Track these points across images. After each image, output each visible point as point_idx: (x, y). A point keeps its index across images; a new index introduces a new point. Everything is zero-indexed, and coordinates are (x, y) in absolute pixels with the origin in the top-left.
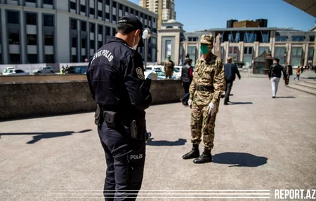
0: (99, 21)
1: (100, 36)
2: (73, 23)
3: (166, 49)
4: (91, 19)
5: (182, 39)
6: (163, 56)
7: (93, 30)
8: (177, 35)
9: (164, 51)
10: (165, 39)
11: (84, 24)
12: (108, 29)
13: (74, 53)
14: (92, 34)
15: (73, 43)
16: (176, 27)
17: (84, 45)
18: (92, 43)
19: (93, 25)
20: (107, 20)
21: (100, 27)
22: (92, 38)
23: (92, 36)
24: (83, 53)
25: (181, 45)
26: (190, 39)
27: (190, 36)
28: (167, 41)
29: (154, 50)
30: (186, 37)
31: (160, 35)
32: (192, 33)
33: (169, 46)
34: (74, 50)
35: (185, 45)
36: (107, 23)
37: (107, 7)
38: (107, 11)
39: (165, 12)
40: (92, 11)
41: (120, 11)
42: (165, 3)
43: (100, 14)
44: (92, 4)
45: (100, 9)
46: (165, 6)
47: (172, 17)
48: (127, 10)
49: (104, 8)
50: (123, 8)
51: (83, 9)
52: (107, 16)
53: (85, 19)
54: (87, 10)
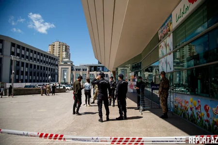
0: (26, 61)
1: (27, 69)
3: (64, 75)
4: (22, 60)
5: (72, 70)
6: (62, 78)
7: (23, 65)
8: (70, 67)
9: (62, 76)
10: (63, 70)
11: (18, 62)
12: (31, 65)
14: (22, 68)
16: (69, 63)
18: (22, 72)
19: (23, 63)
20: (31, 60)
21: (27, 64)
22: (22, 70)
24: (17, 78)
25: (72, 73)
26: (77, 70)
27: (77, 68)
28: (64, 70)
29: (56, 76)
30: (75, 69)
31: (60, 67)
32: (78, 67)
33: (65, 73)
35: (74, 73)
36: (31, 62)
37: (31, 54)
38: (31, 56)
39: (64, 53)
40: (23, 56)
41: (38, 56)
42: (64, 48)
43: (27, 57)
44: (23, 52)
45: (27, 55)
46: (64, 50)
47: (68, 56)
48: (42, 56)
49: (29, 54)
50: (40, 54)
51: (18, 55)
52: (31, 58)
53: (19, 60)
54: (21, 56)
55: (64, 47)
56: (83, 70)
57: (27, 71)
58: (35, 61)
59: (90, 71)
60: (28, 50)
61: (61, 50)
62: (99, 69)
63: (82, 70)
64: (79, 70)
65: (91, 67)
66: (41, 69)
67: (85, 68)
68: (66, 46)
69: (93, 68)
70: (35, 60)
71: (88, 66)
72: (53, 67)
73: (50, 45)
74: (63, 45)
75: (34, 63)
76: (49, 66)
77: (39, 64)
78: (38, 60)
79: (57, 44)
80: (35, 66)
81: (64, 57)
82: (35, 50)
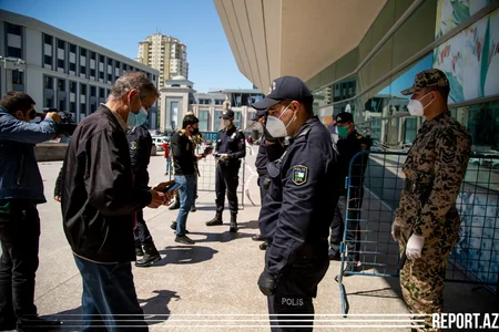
0: (81, 79)
1: (83, 97)
2: (48, 81)
3: (172, 113)
4: (72, 76)
5: (191, 101)
6: (168, 121)
7: (73, 90)
8: (186, 96)
9: (168, 116)
10: (169, 100)
11: (62, 82)
12: (93, 88)
14: (72, 95)
17: (63, 108)
18: (73, 105)
19: (73, 85)
20: (92, 78)
21: (84, 87)
22: (72, 100)
23: (72, 97)
25: (190, 108)
26: (201, 101)
27: (201, 97)
28: (173, 102)
29: (154, 115)
30: (197, 99)
31: (163, 95)
32: (203, 94)
33: (176, 110)
35: (195, 108)
36: (92, 81)
37: (92, 62)
38: (92, 67)
39: (174, 63)
40: (73, 67)
41: (110, 67)
42: (174, 51)
43: (83, 70)
44: (72, 58)
45: (83, 64)
46: (173, 55)
47: (183, 69)
48: (118, 66)
49: (88, 63)
50: (114, 63)
51: (61, 64)
52: (93, 73)
53: (63, 76)
54: (67, 65)
55: (174, 46)
56: (217, 103)
57: (83, 102)
58: (101, 80)
59: (233, 105)
60: (83, 52)
61: (167, 55)
62: (254, 100)
63: (214, 103)
64: (207, 102)
65: (235, 95)
67: (220, 97)
68: (178, 46)
69: (239, 100)
70: (102, 77)
71: (228, 94)
73: (141, 43)
74: (171, 43)
75: (100, 84)
78: (110, 77)
79: (157, 41)
80: (102, 90)
81: (174, 71)
82: (102, 53)
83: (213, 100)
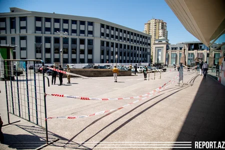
0: (116, 41)
1: (117, 49)
2: (102, 43)
4: (112, 40)
5: (167, 49)
6: (156, 59)
7: (112, 46)
8: (165, 46)
9: (157, 56)
10: (157, 49)
11: (108, 43)
12: (121, 45)
13: (102, 58)
14: (112, 48)
15: (102, 53)
16: (164, 42)
17: (108, 54)
18: (112, 53)
19: (113, 44)
20: (120, 40)
21: (117, 44)
22: (112, 50)
23: (112, 49)
24: (107, 58)
25: (167, 52)
26: (172, 49)
27: (172, 47)
28: (159, 50)
29: (149, 56)
30: (170, 47)
31: (154, 46)
32: (173, 45)
33: (160, 53)
34: (102, 56)
35: (170, 52)
36: (121, 42)
37: (121, 33)
38: (121, 35)
39: (161, 31)
40: (112, 36)
41: (128, 35)
42: (160, 26)
43: (117, 37)
44: (112, 32)
45: (117, 35)
46: (160, 28)
47: (165, 34)
48: (132, 35)
49: (119, 34)
50: (130, 33)
51: (108, 35)
52: (121, 38)
53: (109, 40)
54: (110, 36)
55: (160, 24)
56: (181, 49)
57: (117, 51)
58: (125, 41)
59: (189, 50)
60: (117, 30)
61: (157, 28)
62: (201, 47)
63: (179, 49)
65: (190, 45)
66: (132, 49)
68: (163, 23)
69: (193, 47)
70: (125, 40)
71: (186, 44)
72: (145, 47)
73: (146, 24)
74: (159, 22)
75: (124, 43)
76: (140, 46)
77: (129, 44)
78: (128, 40)
79: (152, 22)
80: (125, 45)
81: (161, 35)
83: (178, 47)
